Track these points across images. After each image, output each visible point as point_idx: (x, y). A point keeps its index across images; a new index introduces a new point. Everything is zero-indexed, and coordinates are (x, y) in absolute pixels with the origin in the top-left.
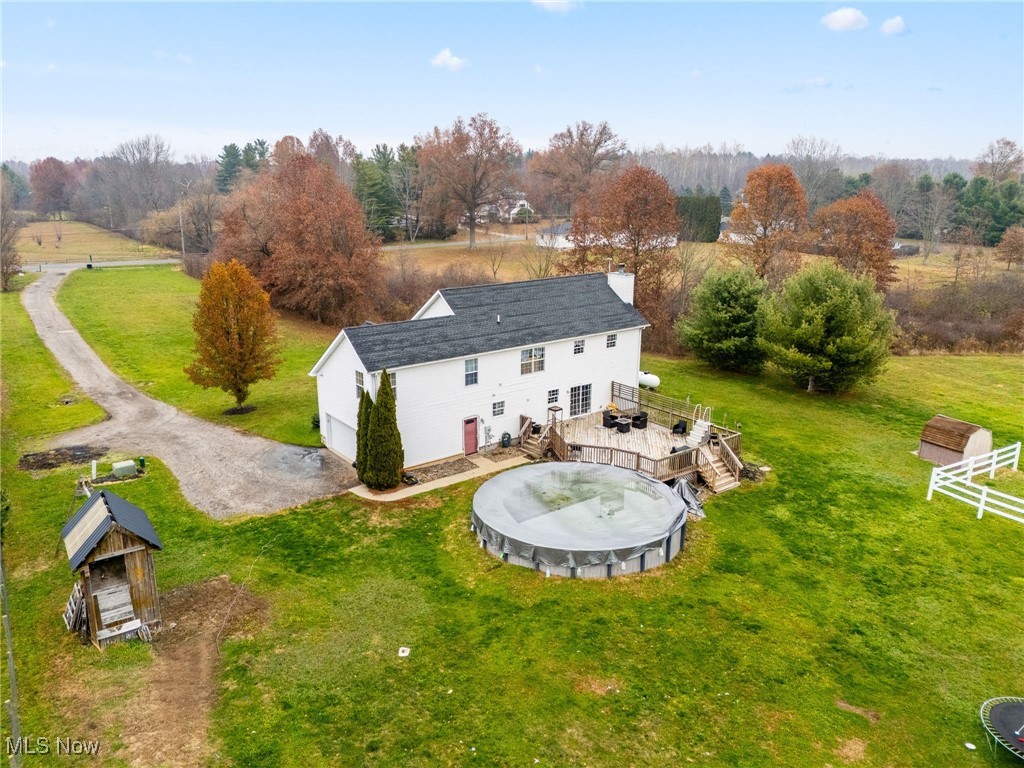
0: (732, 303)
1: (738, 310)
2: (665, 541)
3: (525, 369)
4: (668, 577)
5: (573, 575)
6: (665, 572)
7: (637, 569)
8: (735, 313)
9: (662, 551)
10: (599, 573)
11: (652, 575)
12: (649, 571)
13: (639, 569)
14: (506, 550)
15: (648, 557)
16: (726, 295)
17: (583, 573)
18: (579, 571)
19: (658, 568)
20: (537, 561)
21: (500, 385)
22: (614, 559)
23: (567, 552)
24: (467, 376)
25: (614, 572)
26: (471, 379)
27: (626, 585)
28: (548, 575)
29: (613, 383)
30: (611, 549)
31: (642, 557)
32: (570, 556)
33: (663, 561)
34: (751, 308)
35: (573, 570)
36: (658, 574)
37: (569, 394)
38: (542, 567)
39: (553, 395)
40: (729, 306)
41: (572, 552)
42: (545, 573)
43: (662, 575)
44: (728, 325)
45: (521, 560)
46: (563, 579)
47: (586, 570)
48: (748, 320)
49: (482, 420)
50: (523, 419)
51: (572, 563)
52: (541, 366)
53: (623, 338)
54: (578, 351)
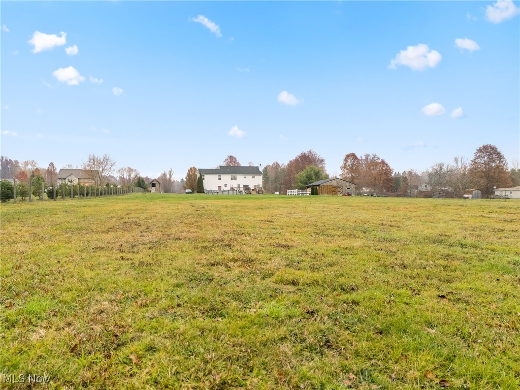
3: (232, 179)
21: (226, 181)
26: (220, 179)
37: (243, 186)
39: (239, 185)
49: (222, 187)
50: (231, 188)
52: (236, 179)
53: (256, 177)
54: (245, 178)
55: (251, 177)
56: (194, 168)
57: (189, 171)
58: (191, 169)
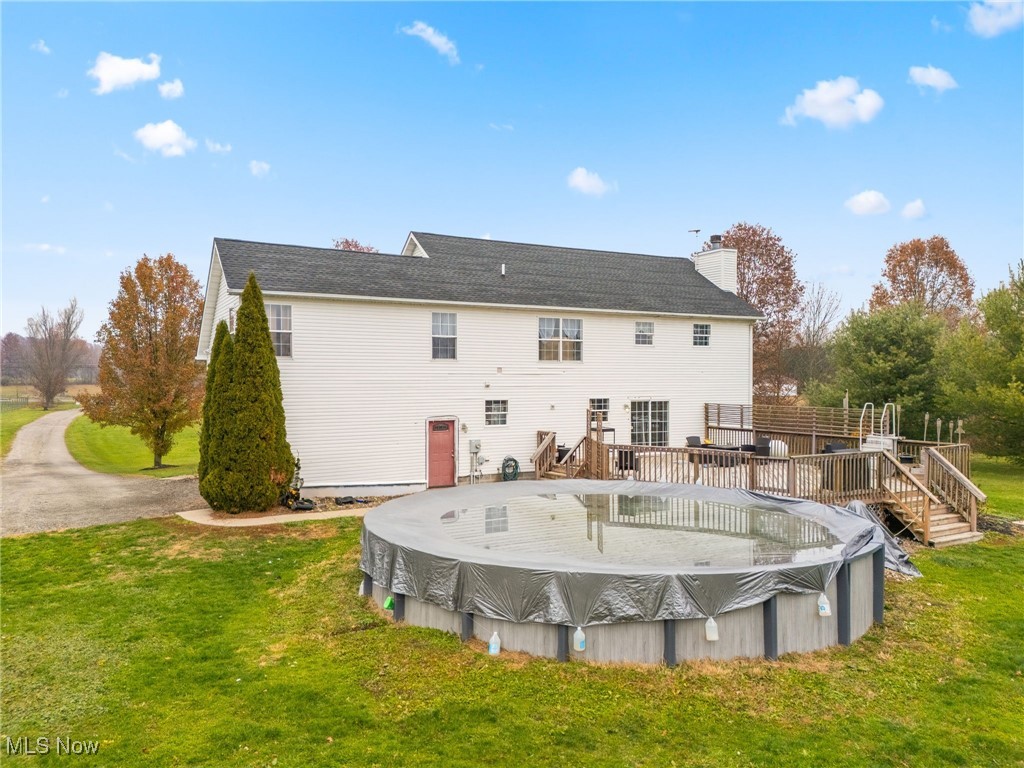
0: (893, 349)
1: (903, 358)
2: (832, 575)
3: (547, 352)
4: (853, 673)
5: (565, 650)
6: (840, 664)
7: (755, 648)
8: (899, 361)
9: (826, 604)
10: (638, 650)
11: (801, 667)
12: (791, 658)
13: (760, 650)
14: (398, 588)
15: (784, 610)
16: (881, 339)
17: (592, 644)
18: (579, 636)
19: (818, 655)
20: (466, 609)
21: (500, 369)
22: (681, 606)
23: (543, 577)
24: (435, 340)
25: (685, 650)
26: (444, 348)
27: (720, 683)
28: (494, 651)
29: (707, 407)
30: (673, 572)
31: (768, 607)
32: (553, 591)
33: (830, 638)
34: (925, 355)
35: (564, 631)
36: (821, 666)
37: (629, 410)
38: (479, 628)
39: (600, 405)
40: (889, 353)
41: (558, 575)
42: (487, 646)
43: (831, 669)
44: (889, 382)
45: (432, 610)
46: (534, 661)
47: (602, 636)
48: (921, 372)
49: (464, 428)
50: (541, 436)
51: (558, 611)
52: (575, 352)
53: (719, 333)
54: (643, 339)
55: (684, 331)
56: (167, 263)
57: (126, 283)
58: (143, 268)
